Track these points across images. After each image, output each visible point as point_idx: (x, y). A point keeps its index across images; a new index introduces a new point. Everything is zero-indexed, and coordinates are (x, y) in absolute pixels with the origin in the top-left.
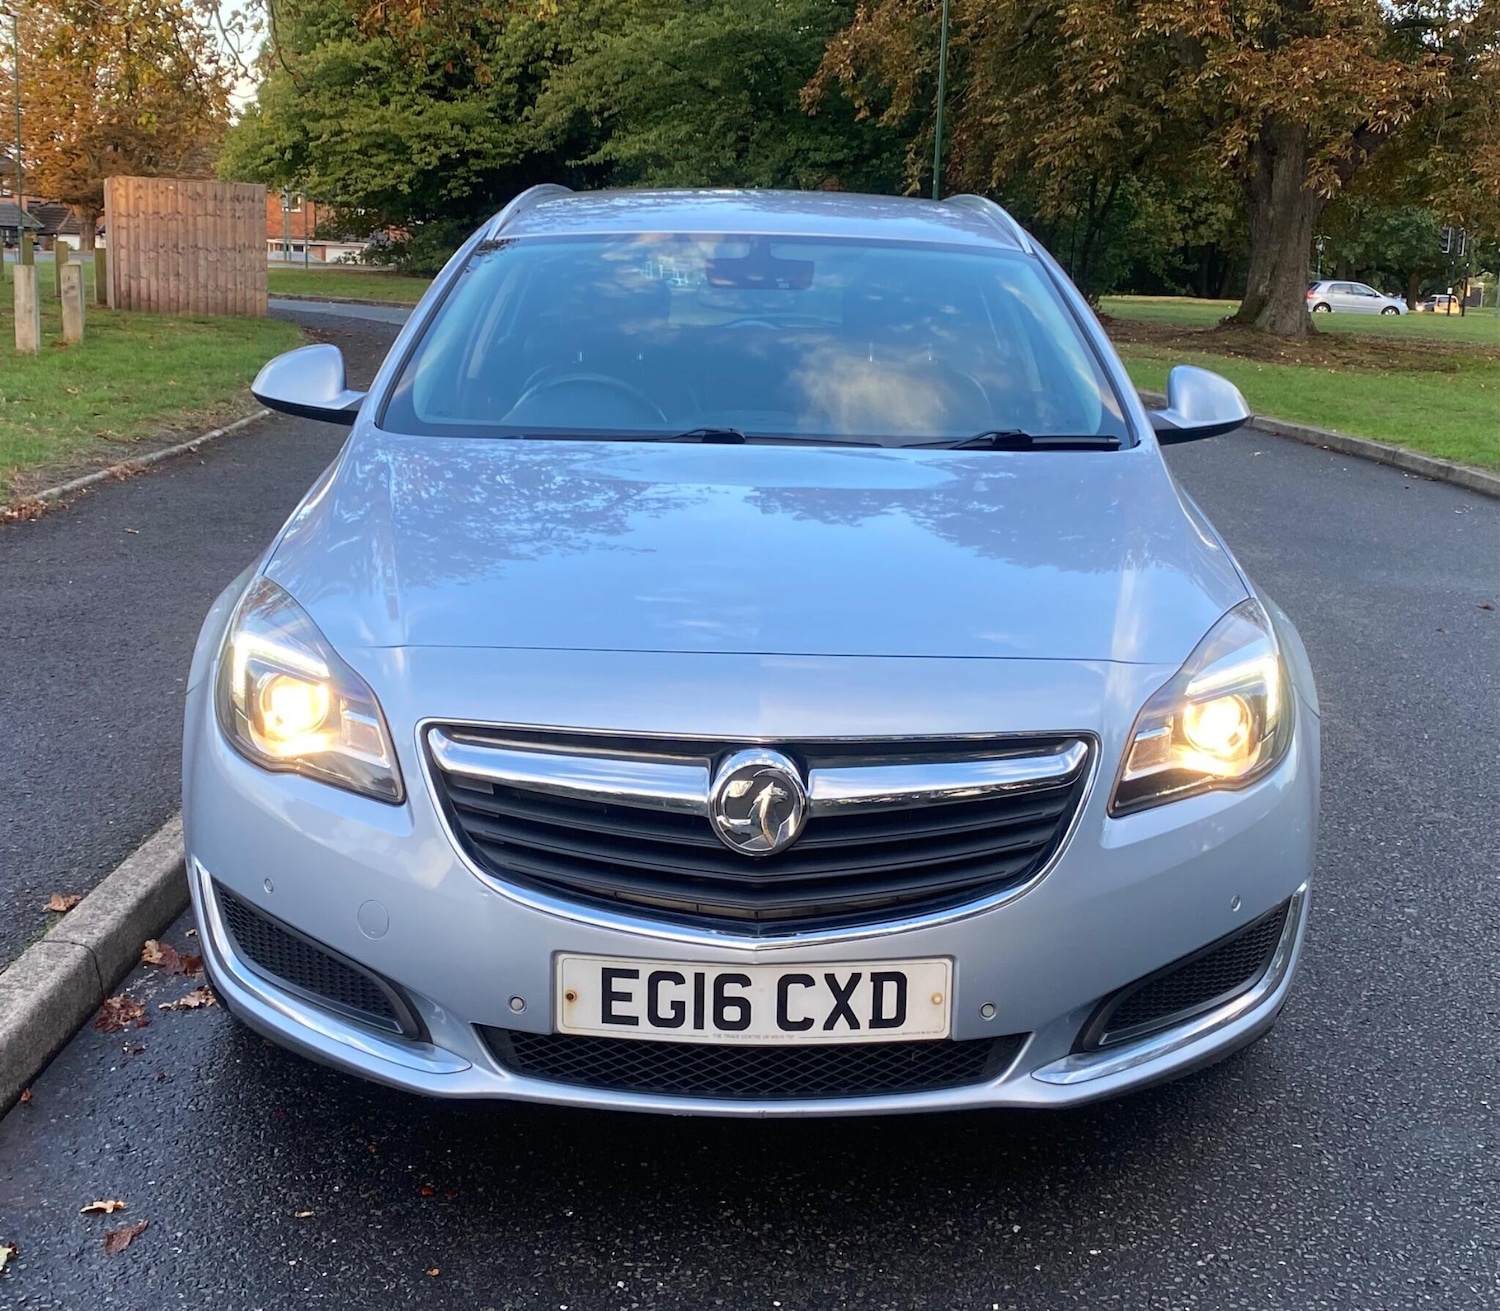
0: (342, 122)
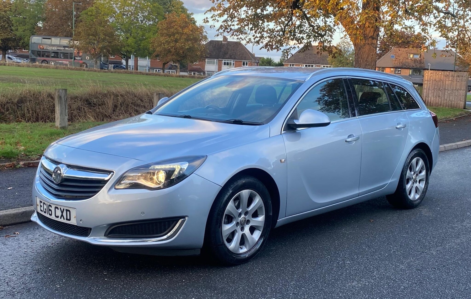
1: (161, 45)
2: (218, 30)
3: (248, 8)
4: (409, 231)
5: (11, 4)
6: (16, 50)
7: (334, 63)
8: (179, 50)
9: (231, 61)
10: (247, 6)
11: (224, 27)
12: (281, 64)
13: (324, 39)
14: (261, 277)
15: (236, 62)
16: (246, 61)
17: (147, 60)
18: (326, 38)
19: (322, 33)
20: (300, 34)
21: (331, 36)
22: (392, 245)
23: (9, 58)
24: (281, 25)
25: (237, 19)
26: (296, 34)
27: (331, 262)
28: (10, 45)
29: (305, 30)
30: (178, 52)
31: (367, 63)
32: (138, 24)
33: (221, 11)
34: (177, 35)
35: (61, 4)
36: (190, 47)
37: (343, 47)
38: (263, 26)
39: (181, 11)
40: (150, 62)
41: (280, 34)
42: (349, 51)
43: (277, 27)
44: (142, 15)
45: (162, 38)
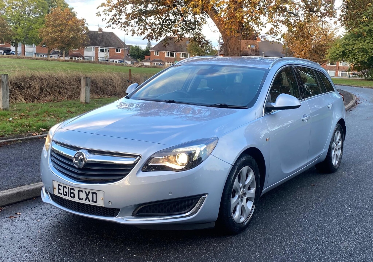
0: (354, 46)
1: (48, 34)
2: (108, 23)
3: (134, 5)
7: (192, 51)
8: (64, 38)
9: (106, 48)
11: (113, 20)
12: (147, 51)
13: (194, 32)
15: (111, 49)
16: (119, 49)
17: (33, 47)
18: (196, 31)
19: (192, 27)
20: (175, 27)
21: (200, 30)
24: (159, 19)
25: (125, 14)
26: (172, 27)
29: (179, 24)
30: (64, 40)
31: (234, 52)
32: (25, 17)
33: (111, 7)
34: (63, 26)
36: (74, 36)
38: (146, 20)
39: (63, 6)
40: (35, 48)
41: (159, 27)
43: (156, 21)
44: (29, 8)
45: (49, 28)
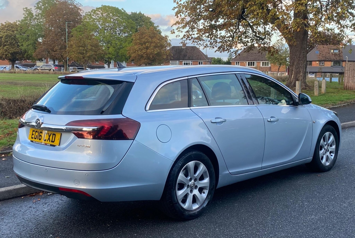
1: (135, 52)
2: (182, 39)
3: (205, 21)
4: (347, 181)
5: (17, 25)
6: (22, 61)
7: (271, 59)
8: (150, 55)
9: (190, 61)
10: (204, 19)
11: (187, 36)
12: (229, 62)
13: (264, 42)
14: (246, 215)
15: (194, 62)
16: (201, 61)
17: (124, 64)
18: (266, 41)
19: (262, 37)
20: (246, 38)
21: (270, 39)
22: (335, 191)
23: (17, 67)
24: (230, 32)
25: (197, 30)
26: (242, 39)
27: (293, 204)
28: (17, 57)
29: (249, 35)
30: (149, 57)
31: (300, 59)
32: (116, 36)
33: (184, 24)
34: (148, 44)
35: (56, 24)
36: (158, 52)
37: (278, 46)
38: (216, 34)
39: (149, 25)
41: (230, 39)
42: (282, 50)
43: (227, 34)
44: (119, 29)
45: (136, 46)
